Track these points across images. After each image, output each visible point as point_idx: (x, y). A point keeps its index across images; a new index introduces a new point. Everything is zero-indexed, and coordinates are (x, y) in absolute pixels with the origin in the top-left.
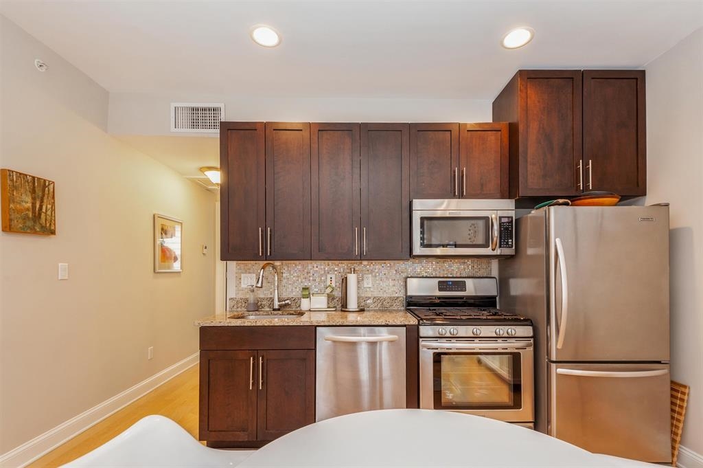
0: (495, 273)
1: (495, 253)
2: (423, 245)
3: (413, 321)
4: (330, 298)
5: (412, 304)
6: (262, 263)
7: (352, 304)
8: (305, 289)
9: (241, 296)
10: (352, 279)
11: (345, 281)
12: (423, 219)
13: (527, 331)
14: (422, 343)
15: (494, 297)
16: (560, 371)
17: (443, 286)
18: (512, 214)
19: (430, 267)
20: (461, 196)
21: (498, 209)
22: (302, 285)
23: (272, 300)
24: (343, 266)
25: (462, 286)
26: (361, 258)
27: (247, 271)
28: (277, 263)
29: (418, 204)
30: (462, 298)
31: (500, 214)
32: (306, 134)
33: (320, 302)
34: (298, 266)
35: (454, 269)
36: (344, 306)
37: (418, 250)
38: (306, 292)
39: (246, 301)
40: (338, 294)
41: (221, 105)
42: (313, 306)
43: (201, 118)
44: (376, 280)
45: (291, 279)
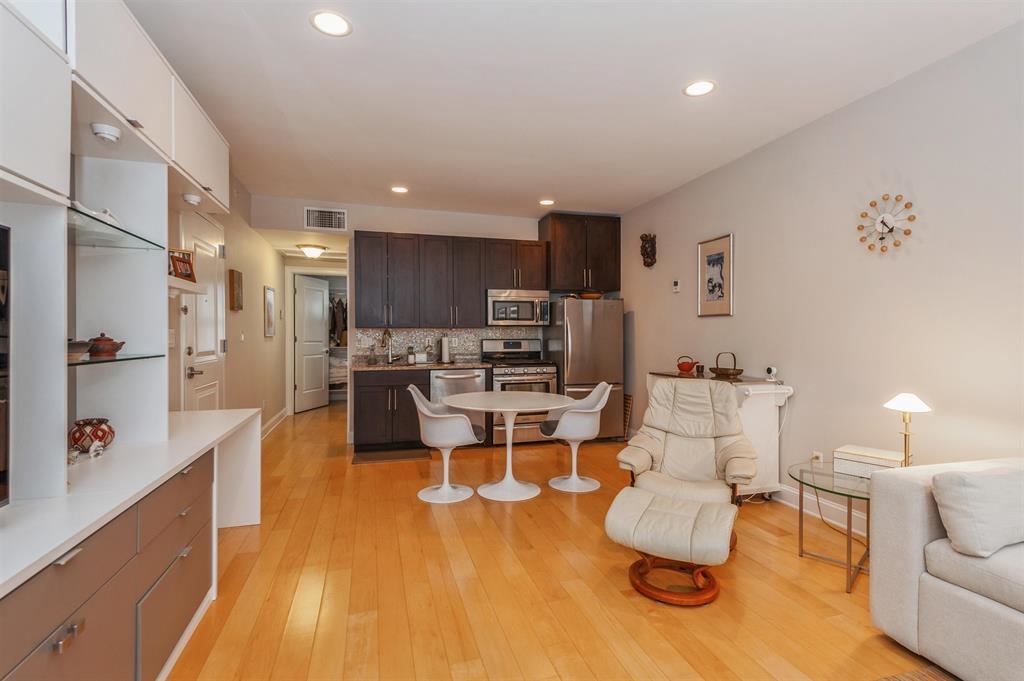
0: (540, 336)
1: (538, 324)
2: (494, 319)
3: (490, 366)
4: (430, 355)
5: (487, 357)
7: (446, 358)
8: (411, 348)
9: (360, 353)
10: (445, 341)
11: (440, 342)
12: (494, 302)
13: (552, 369)
14: (495, 378)
15: (539, 352)
16: (569, 390)
17: (506, 345)
18: (547, 299)
19: (498, 334)
20: (517, 288)
21: (539, 296)
22: (407, 346)
23: (387, 356)
24: (439, 332)
25: (519, 345)
26: (454, 326)
29: (491, 292)
30: (519, 353)
31: (541, 299)
33: (422, 358)
34: (405, 332)
35: (515, 334)
36: (439, 360)
37: (490, 321)
38: (411, 350)
39: (366, 357)
40: (434, 351)
41: (345, 211)
42: (417, 360)
43: (326, 220)
44: (461, 342)
45: (399, 341)
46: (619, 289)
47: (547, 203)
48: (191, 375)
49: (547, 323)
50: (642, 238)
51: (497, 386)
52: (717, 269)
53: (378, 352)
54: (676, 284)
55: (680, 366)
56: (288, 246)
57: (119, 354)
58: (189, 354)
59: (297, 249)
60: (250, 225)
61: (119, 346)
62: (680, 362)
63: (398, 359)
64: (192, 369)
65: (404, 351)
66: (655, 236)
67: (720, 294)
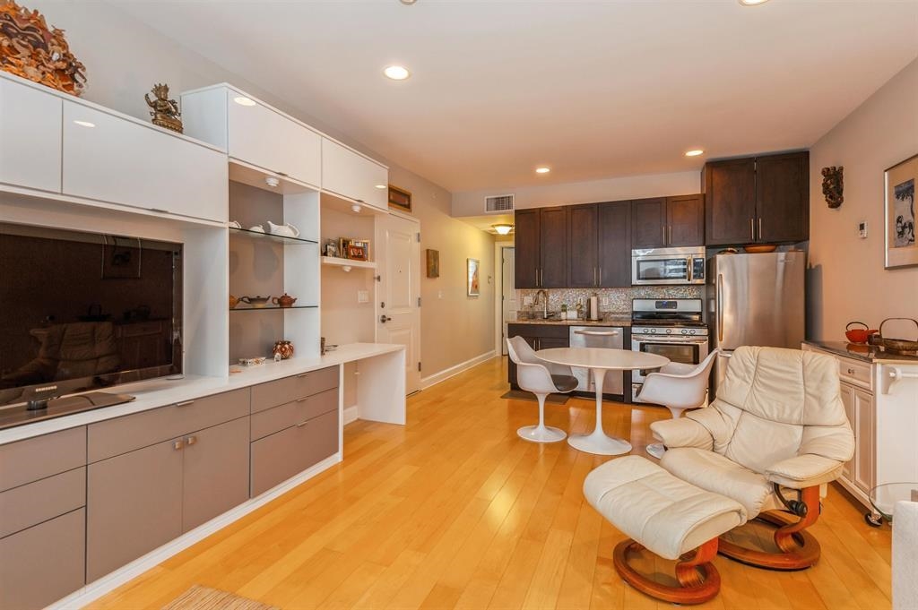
0: (702, 296)
1: (690, 282)
2: (639, 278)
3: (629, 324)
4: (579, 311)
6: (537, 291)
7: (594, 316)
8: (564, 306)
9: (523, 310)
10: (594, 300)
11: (589, 301)
12: (638, 262)
13: (704, 331)
14: (633, 337)
15: (700, 313)
17: (659, 305)
18: (703, 256)
19: (647, 293)
20: (666, 246)
21: (699, 252)
22: (562, 304)
23: (543, 312)
24: (589, 291)
25: (674, 305)
26: (598, 287)
27: (527, 295)
28: (546, 290)
29: (635, 252)
30: (675, 313)
31: (694, 256)
32: (564, 212)
33: (573, 314)
34: (559, 292)
36: (588, 317)
37: (636, 281)
38: (564, 309)
39: (528, 313)
40: (584, 309)
41: (513, 195)
42: (569, 317)
43: (501, 203)
44: (613, 301)
45: (556, 298)
46: (808, 239)
47: (695, 153)
48: (383, 321)
49: (703, 281)
50: (823, 173)
51: (635, 344)
52: (907, 202)
53: (537, 308)
54: (862, 227)
55: (849, 334)
56: (487, 226)
57: (294, 305)
58: (383, 307)
59: (492, 229)
60: (451, 215)
61: (294, 301)
62: (850, 328)
63: (551, 316)
64: (384, 316)
65: (559, 308)
66: (841, 169)
67: (910, 236)
